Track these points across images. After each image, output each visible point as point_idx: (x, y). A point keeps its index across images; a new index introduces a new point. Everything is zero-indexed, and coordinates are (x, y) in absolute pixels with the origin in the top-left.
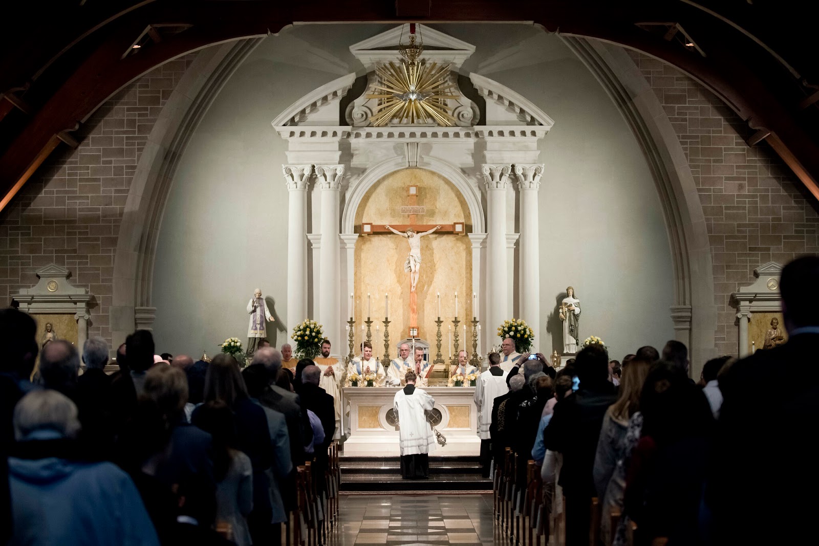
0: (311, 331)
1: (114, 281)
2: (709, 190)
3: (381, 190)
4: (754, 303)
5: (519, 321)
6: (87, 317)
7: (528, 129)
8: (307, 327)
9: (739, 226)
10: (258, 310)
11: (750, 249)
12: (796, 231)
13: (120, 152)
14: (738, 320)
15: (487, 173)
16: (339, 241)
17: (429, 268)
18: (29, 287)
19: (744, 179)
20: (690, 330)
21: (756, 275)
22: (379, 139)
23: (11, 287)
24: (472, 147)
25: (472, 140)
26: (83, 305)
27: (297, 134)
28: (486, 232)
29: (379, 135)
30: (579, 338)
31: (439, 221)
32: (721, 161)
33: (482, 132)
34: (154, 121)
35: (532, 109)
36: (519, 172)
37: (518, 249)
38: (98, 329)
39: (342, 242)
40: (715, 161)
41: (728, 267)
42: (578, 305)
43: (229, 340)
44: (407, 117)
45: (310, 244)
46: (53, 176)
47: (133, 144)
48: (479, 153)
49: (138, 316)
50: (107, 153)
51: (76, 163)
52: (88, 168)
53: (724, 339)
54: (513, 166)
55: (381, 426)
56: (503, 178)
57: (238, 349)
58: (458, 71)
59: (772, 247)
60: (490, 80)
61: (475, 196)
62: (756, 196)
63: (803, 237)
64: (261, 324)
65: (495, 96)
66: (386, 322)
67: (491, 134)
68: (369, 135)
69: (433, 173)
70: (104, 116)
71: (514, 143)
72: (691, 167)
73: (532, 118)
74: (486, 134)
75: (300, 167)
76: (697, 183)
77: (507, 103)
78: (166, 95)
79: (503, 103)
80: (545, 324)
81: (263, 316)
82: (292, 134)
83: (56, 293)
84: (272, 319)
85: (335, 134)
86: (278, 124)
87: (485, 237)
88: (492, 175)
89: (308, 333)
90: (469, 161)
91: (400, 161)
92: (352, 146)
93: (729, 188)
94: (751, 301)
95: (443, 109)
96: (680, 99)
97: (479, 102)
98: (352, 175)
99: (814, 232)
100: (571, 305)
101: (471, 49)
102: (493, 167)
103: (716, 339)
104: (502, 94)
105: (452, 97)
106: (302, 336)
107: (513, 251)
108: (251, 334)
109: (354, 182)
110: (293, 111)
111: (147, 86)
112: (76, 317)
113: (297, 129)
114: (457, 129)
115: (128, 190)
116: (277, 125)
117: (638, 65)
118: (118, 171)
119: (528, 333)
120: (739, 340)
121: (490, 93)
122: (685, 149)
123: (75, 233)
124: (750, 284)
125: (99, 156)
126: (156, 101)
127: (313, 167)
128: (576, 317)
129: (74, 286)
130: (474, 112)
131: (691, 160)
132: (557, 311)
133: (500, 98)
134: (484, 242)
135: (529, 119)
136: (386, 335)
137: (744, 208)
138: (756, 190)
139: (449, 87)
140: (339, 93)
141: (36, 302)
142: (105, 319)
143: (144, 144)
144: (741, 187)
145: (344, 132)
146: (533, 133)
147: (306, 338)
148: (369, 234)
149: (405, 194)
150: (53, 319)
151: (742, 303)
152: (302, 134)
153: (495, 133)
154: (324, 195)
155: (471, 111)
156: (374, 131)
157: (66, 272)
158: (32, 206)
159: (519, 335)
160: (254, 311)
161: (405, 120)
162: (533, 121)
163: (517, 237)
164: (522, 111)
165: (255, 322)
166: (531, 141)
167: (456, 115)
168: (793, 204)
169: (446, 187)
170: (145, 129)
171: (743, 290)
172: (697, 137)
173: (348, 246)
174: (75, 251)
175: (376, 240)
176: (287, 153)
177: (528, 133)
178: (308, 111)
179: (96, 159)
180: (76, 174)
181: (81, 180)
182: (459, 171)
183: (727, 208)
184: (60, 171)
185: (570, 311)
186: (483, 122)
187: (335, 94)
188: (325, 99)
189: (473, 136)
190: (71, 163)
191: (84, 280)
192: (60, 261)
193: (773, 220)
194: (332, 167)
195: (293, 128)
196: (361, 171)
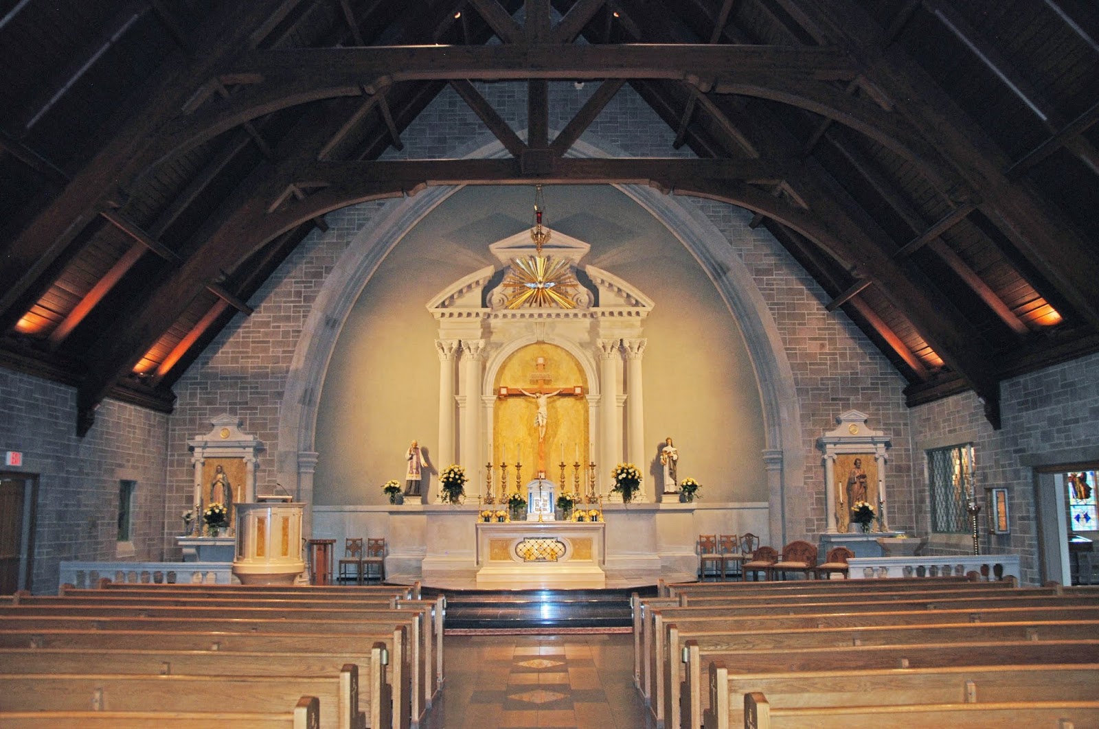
0: (455, 474)
1: (280, 428)
2: (795, 349)
3: (515, 361)
4: (838, 446)
5: (630, 465)
6: (254, 460)
7: (634, 310)
8: (452, 470)
9: (822, 379)
10: (415, 457)
11: (833, 399)
12: (872, 384)
13: (288, 318)
14: (824, 461)
15: (601, 346)
16: (481, 402)
17: (553, 424)
18: (205, 434)
19: (825, 339)
20: (782, 470)
21: (839, 422)
22: (513, 320)
23: (189, 435)
24: (588, 325)
25: (588, 321)
26: (251, 450)
27: (447, 315)
28: (600, 393)
29: (514, 316)
30: (677, 480)
31: (562, 386)
32: (804, 324)
33: (596, 313)
34: (319, 291)
35: (636, 294)
36: (626, 345)
37: (626, 407)
38: (264, 471)
39: (483, 402)
40: (799, 324)
41: (813, 415)
42: (676, 452)
43: (390, 482)
44: (535, 302)
45: (457, 403)
46: (229, 338)
47: (299, 312)
48: (594, 330)
49: (301, 459)
50: (276, 319)
51: (249, 327)
52: (259, 332)
53: (812, 478)
54: (621, 340)
55: (511, 559)
56: (614, 349)
57: (398, 490)
58: (576, 265)
59: (852, 398)
60: (602, 271)
61: (590, 363)
62: (836, 354)
63: (877, 389)
64: (417, 469)
65: (607, 284)
66: (518, 466)
67: (603, 314)
68: (505, 316)
69: (557, 346)
70: (274, 288)
71: (622, 322)
72: (779, 329)
73: (637, 301)
74: (600, 314)
75: (449, 342)
76: (785, 343)
77: (616, 289)
78: (329, 270)
79: (613, 290)
80: (649, 468)
81: (418, 463)
82: (443, 315)
83: (228, 439)
84: (426, 465)
85: (477, 314)
86: (432, 306)
87: (599, 397)
88: (604, 347)
89: (452, 475)
90: (586, 337)
91: (530, 337)
92: (492, 325)
93: (812, 348)
94: (835, 444)
95: (565, 295)
96: (768, 272)
97: (594, 290)
98: (492, 348)
99: (887, 384)
100: (670, 453)
101: (585, 247)
102: (606, 341)
103: (806, 478)
104: (612, 282)
105: (573, 286)
106: (448, 478)
107: (621, 409)
108: (409, 477)
109: (493, 354)
110: (444, 295)
111: (312, 263)
112: (244, 460)
113: (447, 311)
114: (576, 311)
115: (294, 351)
116: (430, 307)
117: (731, 244)
118: (286, 334)
119: (637, 475)
120: (825, 479)
121: (603, 282)
122: (773, 314)
123: (246, 388)
124: (833, 430)
125: (269, 322)
126: (318, 275)
127: (460, 341)
128: (675, 462)
129: (246, 434)
130: (590, 298)
131: (779, 324)
132: (658, 457)
133: (611, 285)
134: (599, 401)
135: (634, 302)
136: (519, 477)
137: (826, 364)
138: (835, 349)
139: (569, 278)
140: (481, 282)
141: (208, 447)
142: (271, 463)
143: (309, 311)
144: (823, 346)
145: (485, 313)
146: (638, 313)
147: (451, 480)
148: (505, 396)
149: (534, 363)
150: (224, 463)
151: (828, 446)
152: (451, 315)
153: (607, 314)
154: (468, 365)
155: (587, 297)
156: (509, 312)
157: (237, 421)
158: (210, 365)
159: (630, 477)
160: (411, 458)
161: (534, 304)
162: (637, 304)
163: (625, 397)
164: (628, 296)
165: (411, 467)
166: (636, 320)
167: (575, 300)
168: (868, 360)
169: (567, 358)
170: (309, 299)
171: (828, 434)
172: (783, 304)
173: (488, 405)
174: (247, 403)
175: (511, 401)
176: (439, 330)
177: (634, 314)
178: (455, 297)
179: (267, 324)
180: (248, 337)
181: (253, 342)
182: (578, 345)
183: (811, 364)
184: (235, 335)
185: (669, 457)
186: (596, 304)
187: (477, 283)
188: (469, 287)
189: (589, 316)
190: (245, 327)
191: (253, 429)
192: (233, 412)
193: (852, 374)
194: (475, 341)
195: (444, 310)
196: (499, 345)
